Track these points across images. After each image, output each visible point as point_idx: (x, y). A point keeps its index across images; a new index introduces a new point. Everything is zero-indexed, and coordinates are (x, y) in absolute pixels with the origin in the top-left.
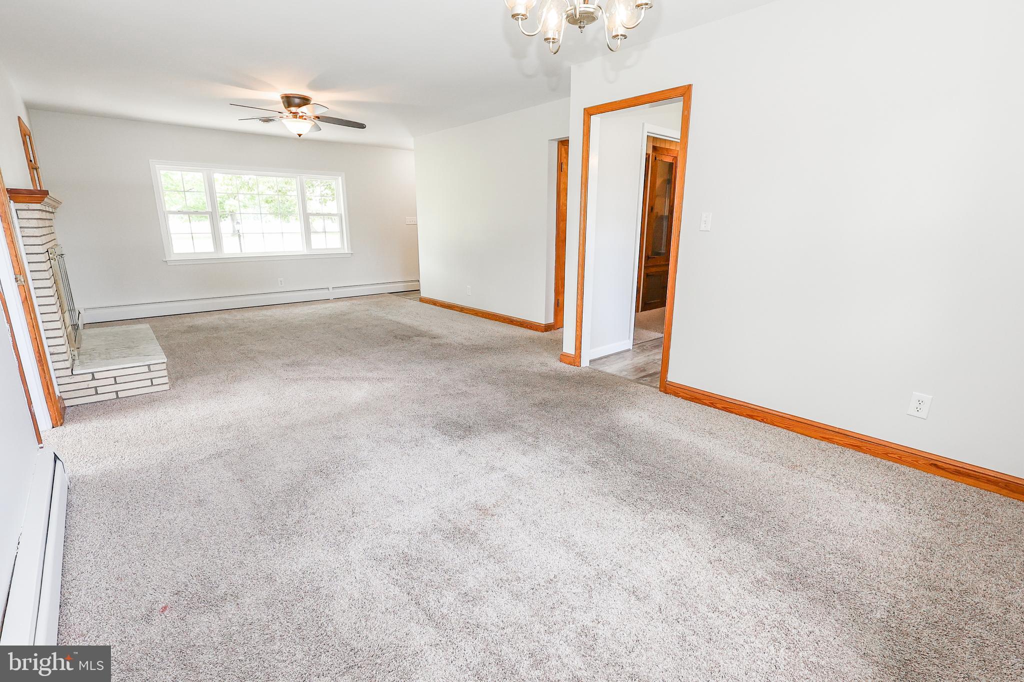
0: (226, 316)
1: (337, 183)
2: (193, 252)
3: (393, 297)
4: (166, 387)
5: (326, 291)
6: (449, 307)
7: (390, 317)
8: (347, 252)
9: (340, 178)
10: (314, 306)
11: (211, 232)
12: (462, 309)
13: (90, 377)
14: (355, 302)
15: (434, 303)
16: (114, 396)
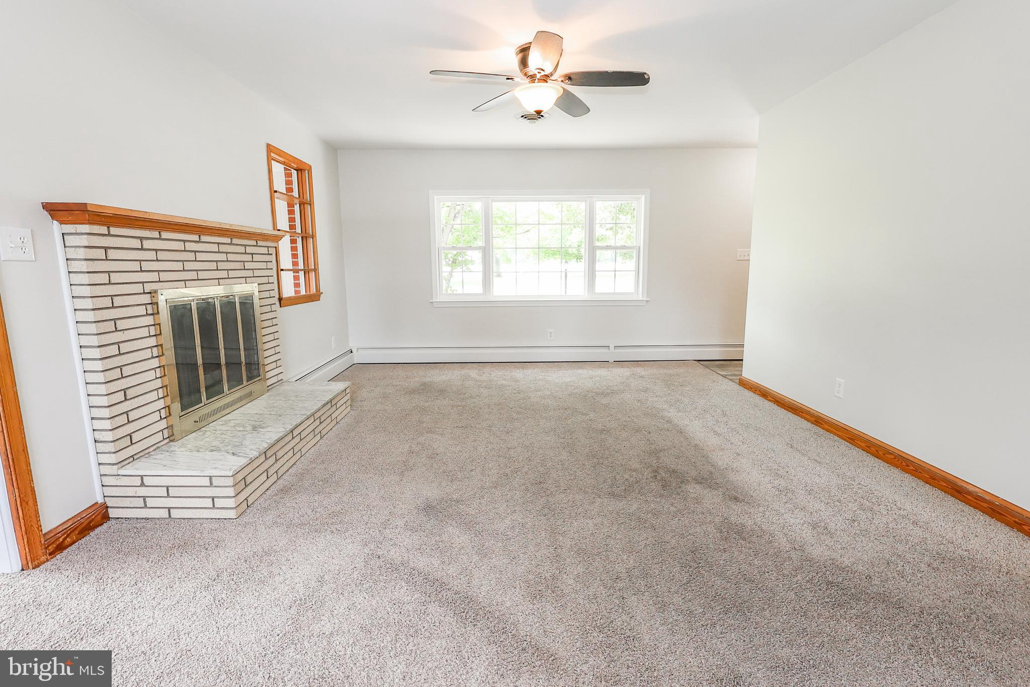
0: (473, 373)
1: (639, 204)
2: (462, 293)
3: (700, 370)
4: (232, 514)
5: (605, 350)
6: (792, 409)
7: (672, 413)
8: (641, 299)
9: (643, 196)
10: (580, 371)
11: (482, 270)
12: (818, 421)
13: (138, 481)
14: (639, 370)
15: (764, 393)
16: (164, 514)
